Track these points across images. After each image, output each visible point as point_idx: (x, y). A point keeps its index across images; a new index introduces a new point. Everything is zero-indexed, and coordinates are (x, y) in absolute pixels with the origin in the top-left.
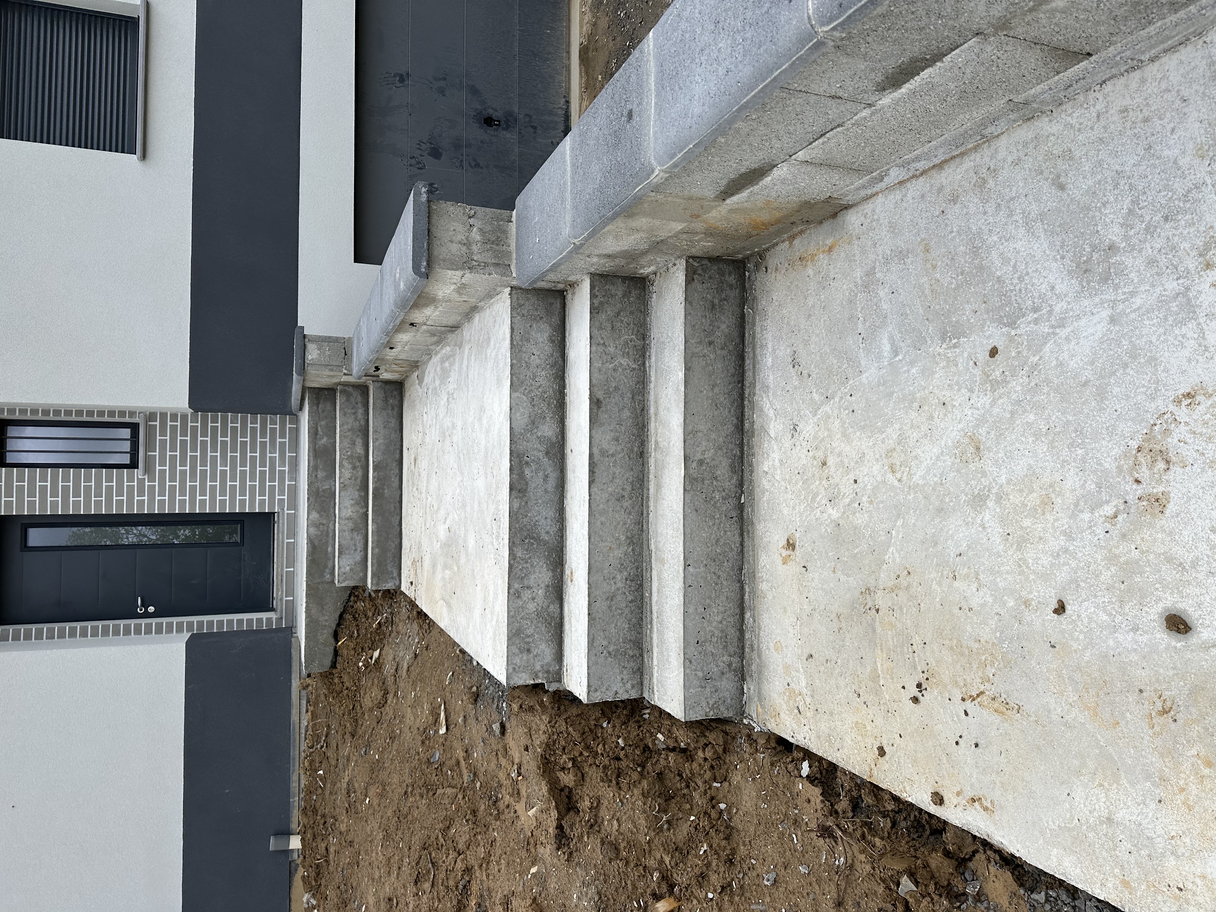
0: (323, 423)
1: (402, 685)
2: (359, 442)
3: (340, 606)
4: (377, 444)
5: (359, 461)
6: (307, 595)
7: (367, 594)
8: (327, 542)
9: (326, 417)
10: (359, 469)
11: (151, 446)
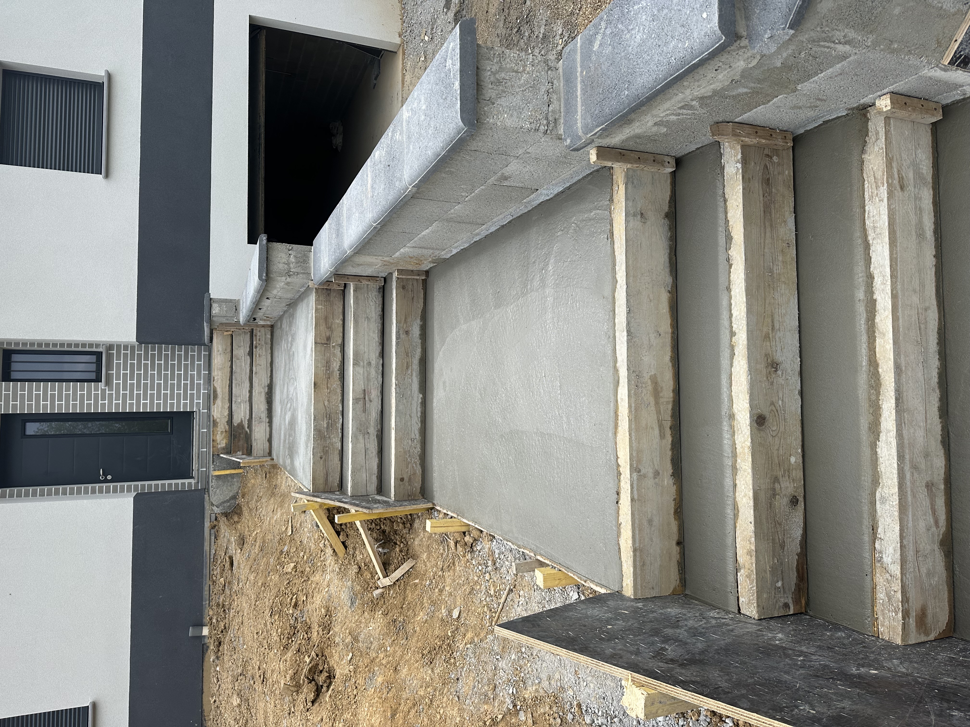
11: (109, 367)
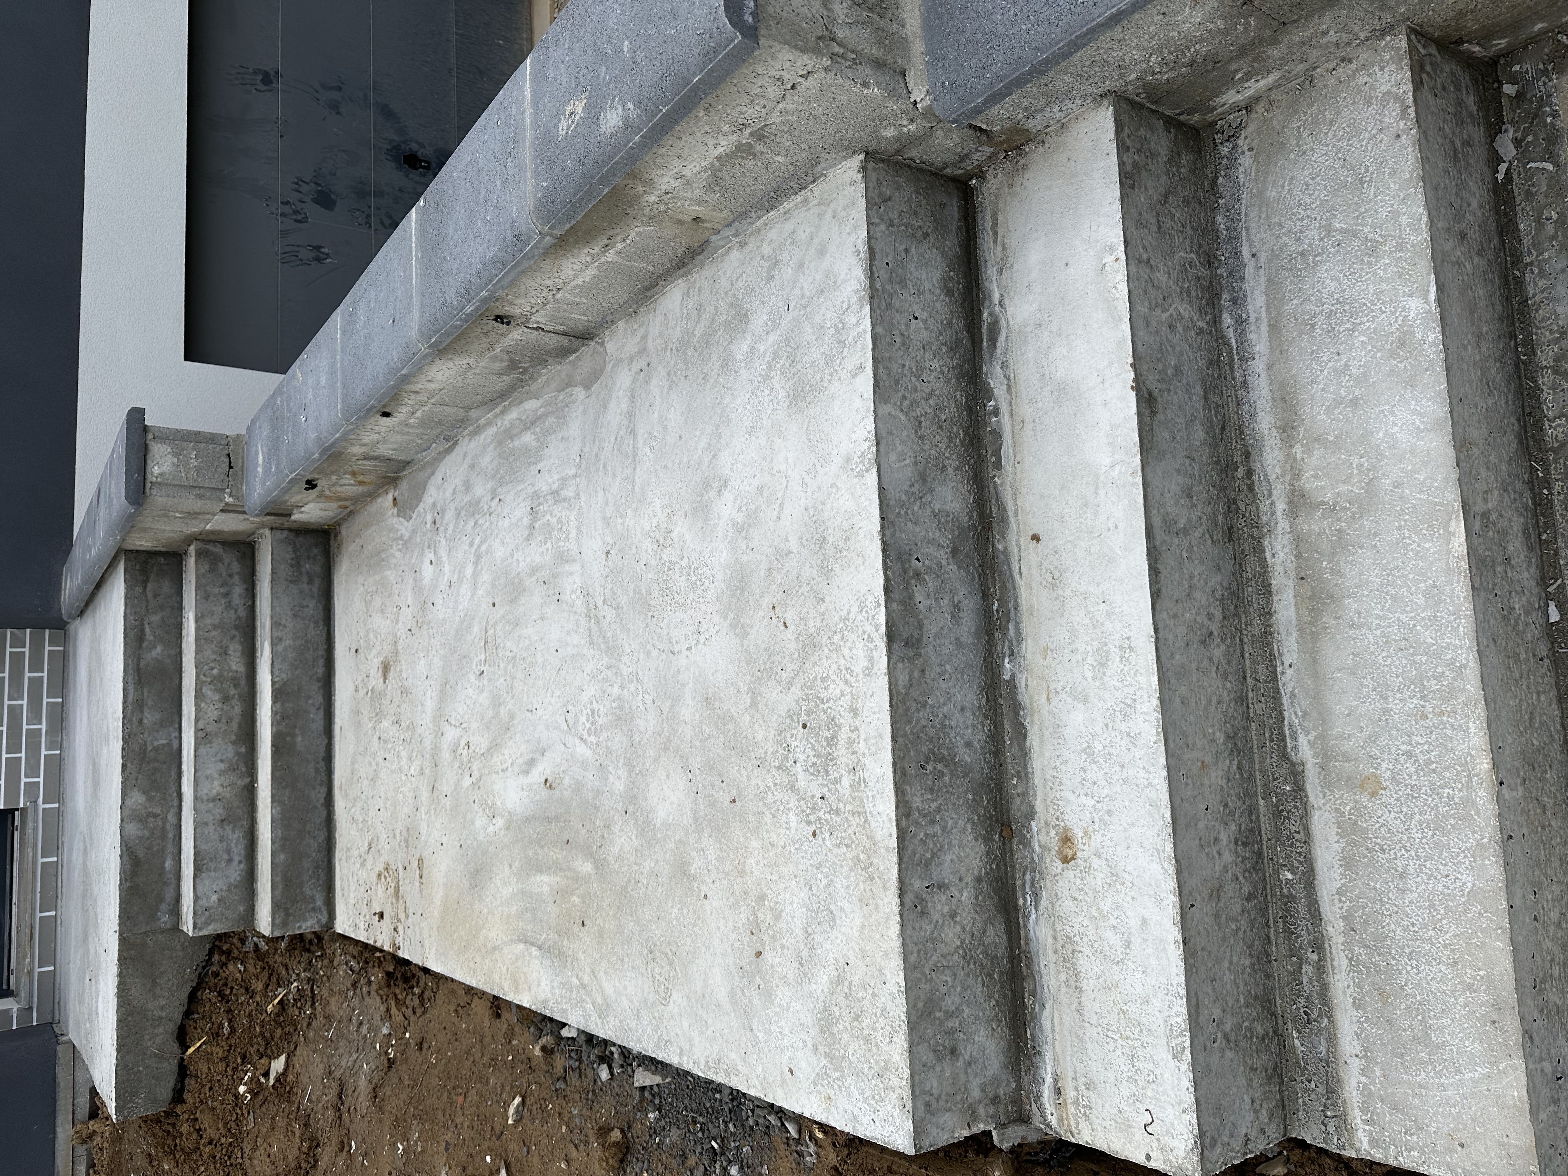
0: (155, 618)
1: (359, 1126)
2: (235, 649)
3: (190, 974)
4: (280, 648)
5: (236, 686)
6: (122, 959)
7: (249, 947)
8: (163, 850)
9: (161, 607)
10: (234, 702)
